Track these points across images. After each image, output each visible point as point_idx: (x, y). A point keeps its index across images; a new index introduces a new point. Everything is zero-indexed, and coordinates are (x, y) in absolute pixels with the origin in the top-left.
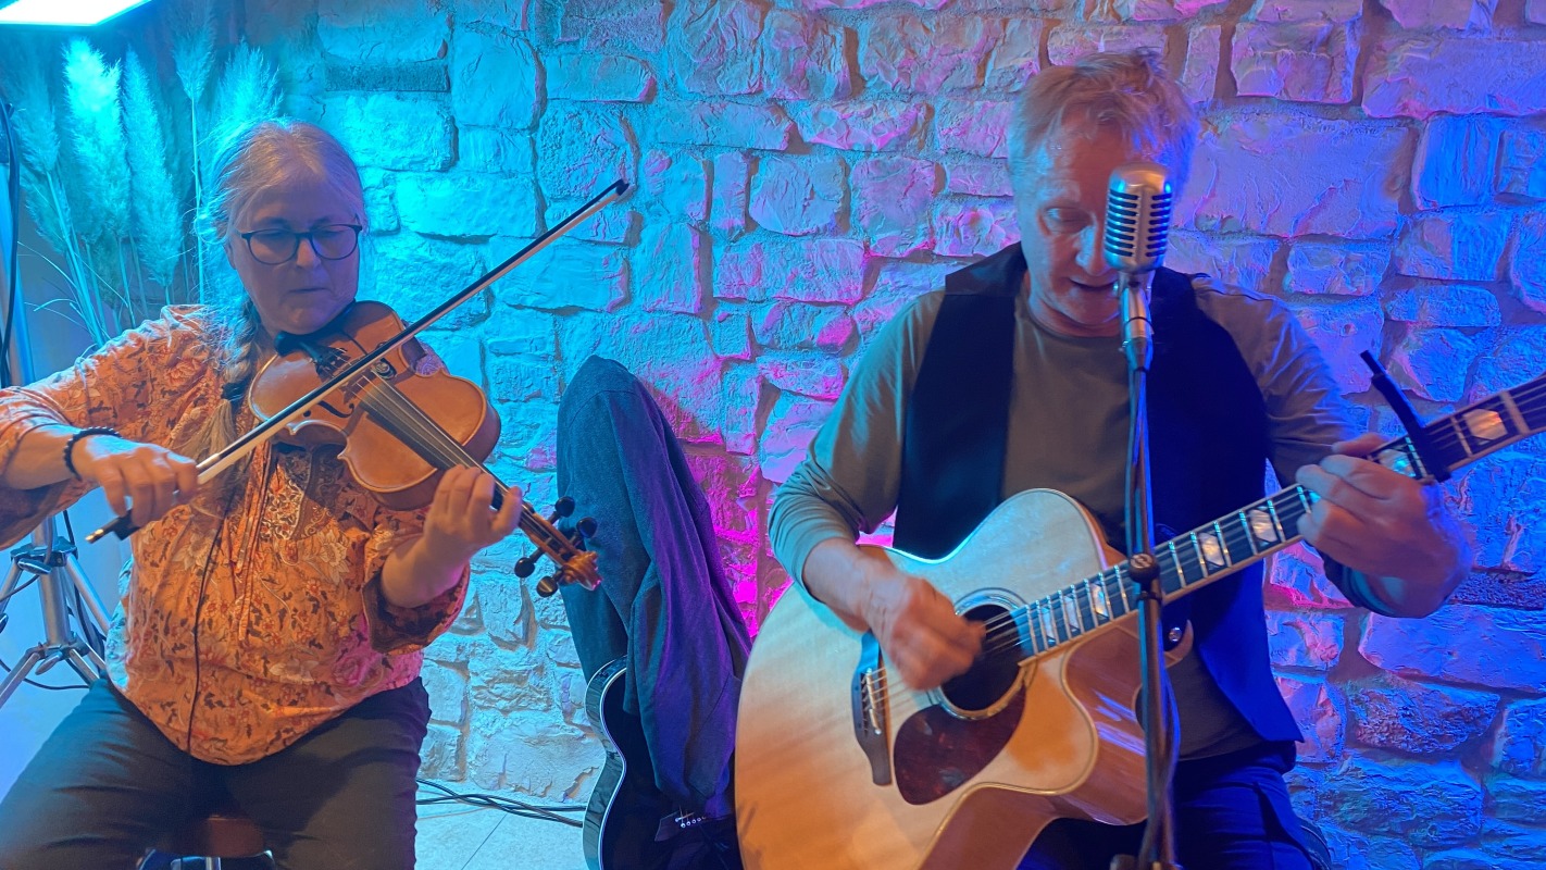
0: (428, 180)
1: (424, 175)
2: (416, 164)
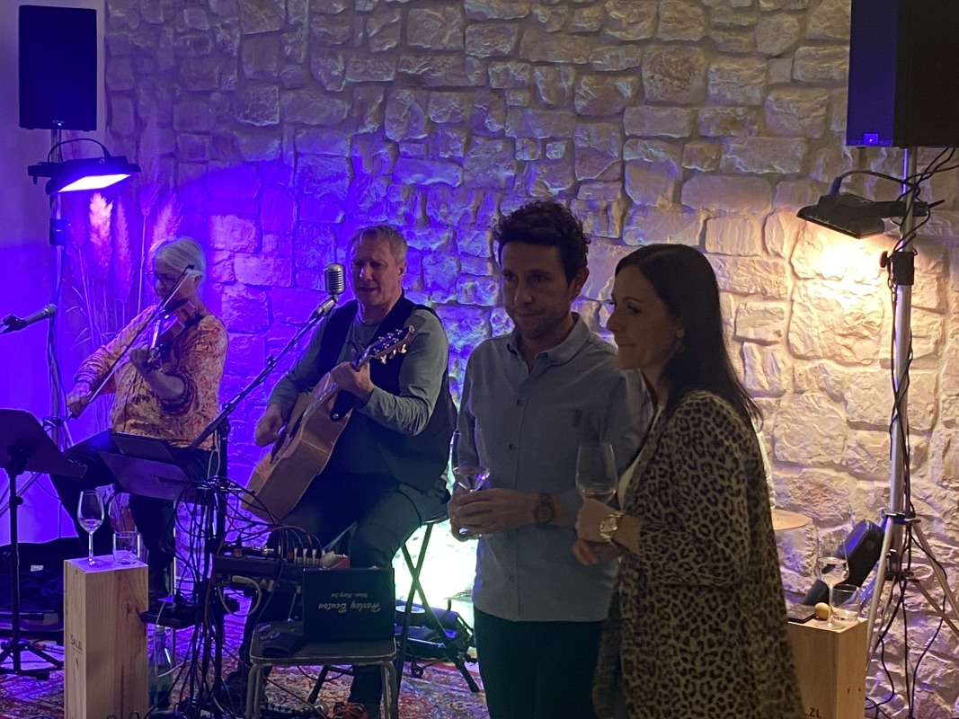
0: (248, 257)
1: (247, 255)
2: (243, 250)
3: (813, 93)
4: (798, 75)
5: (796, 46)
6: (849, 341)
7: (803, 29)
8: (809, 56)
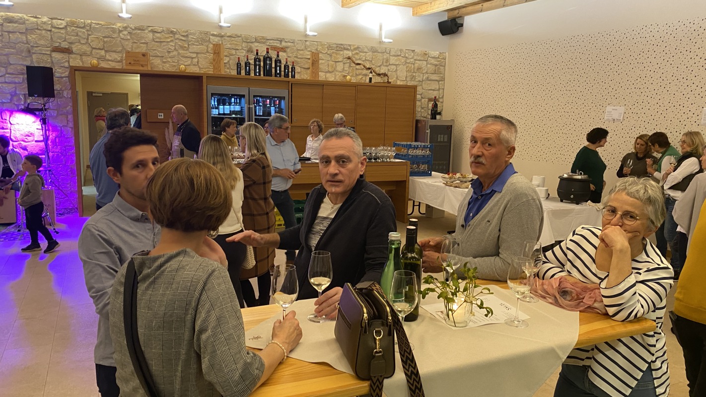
3: (11, 85)
4: (7, 81)
5: (5, 75)
6: (26, 137)
7: (7, 71)
8: (9, 77)
